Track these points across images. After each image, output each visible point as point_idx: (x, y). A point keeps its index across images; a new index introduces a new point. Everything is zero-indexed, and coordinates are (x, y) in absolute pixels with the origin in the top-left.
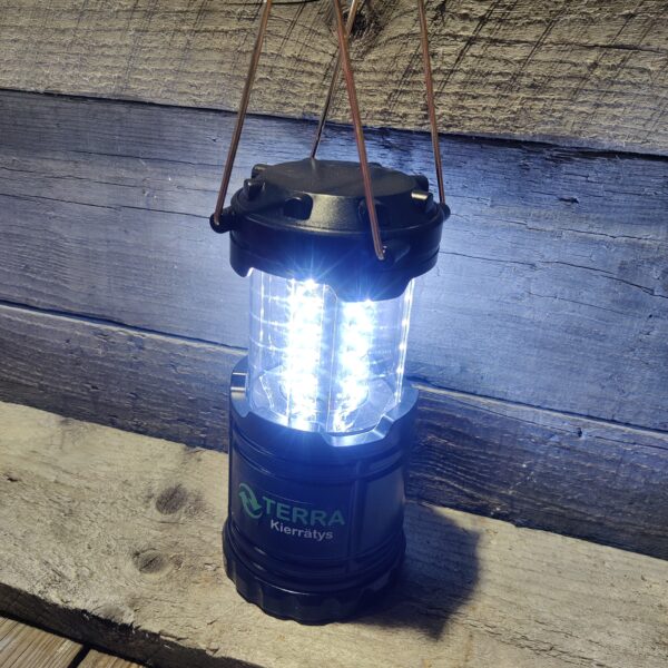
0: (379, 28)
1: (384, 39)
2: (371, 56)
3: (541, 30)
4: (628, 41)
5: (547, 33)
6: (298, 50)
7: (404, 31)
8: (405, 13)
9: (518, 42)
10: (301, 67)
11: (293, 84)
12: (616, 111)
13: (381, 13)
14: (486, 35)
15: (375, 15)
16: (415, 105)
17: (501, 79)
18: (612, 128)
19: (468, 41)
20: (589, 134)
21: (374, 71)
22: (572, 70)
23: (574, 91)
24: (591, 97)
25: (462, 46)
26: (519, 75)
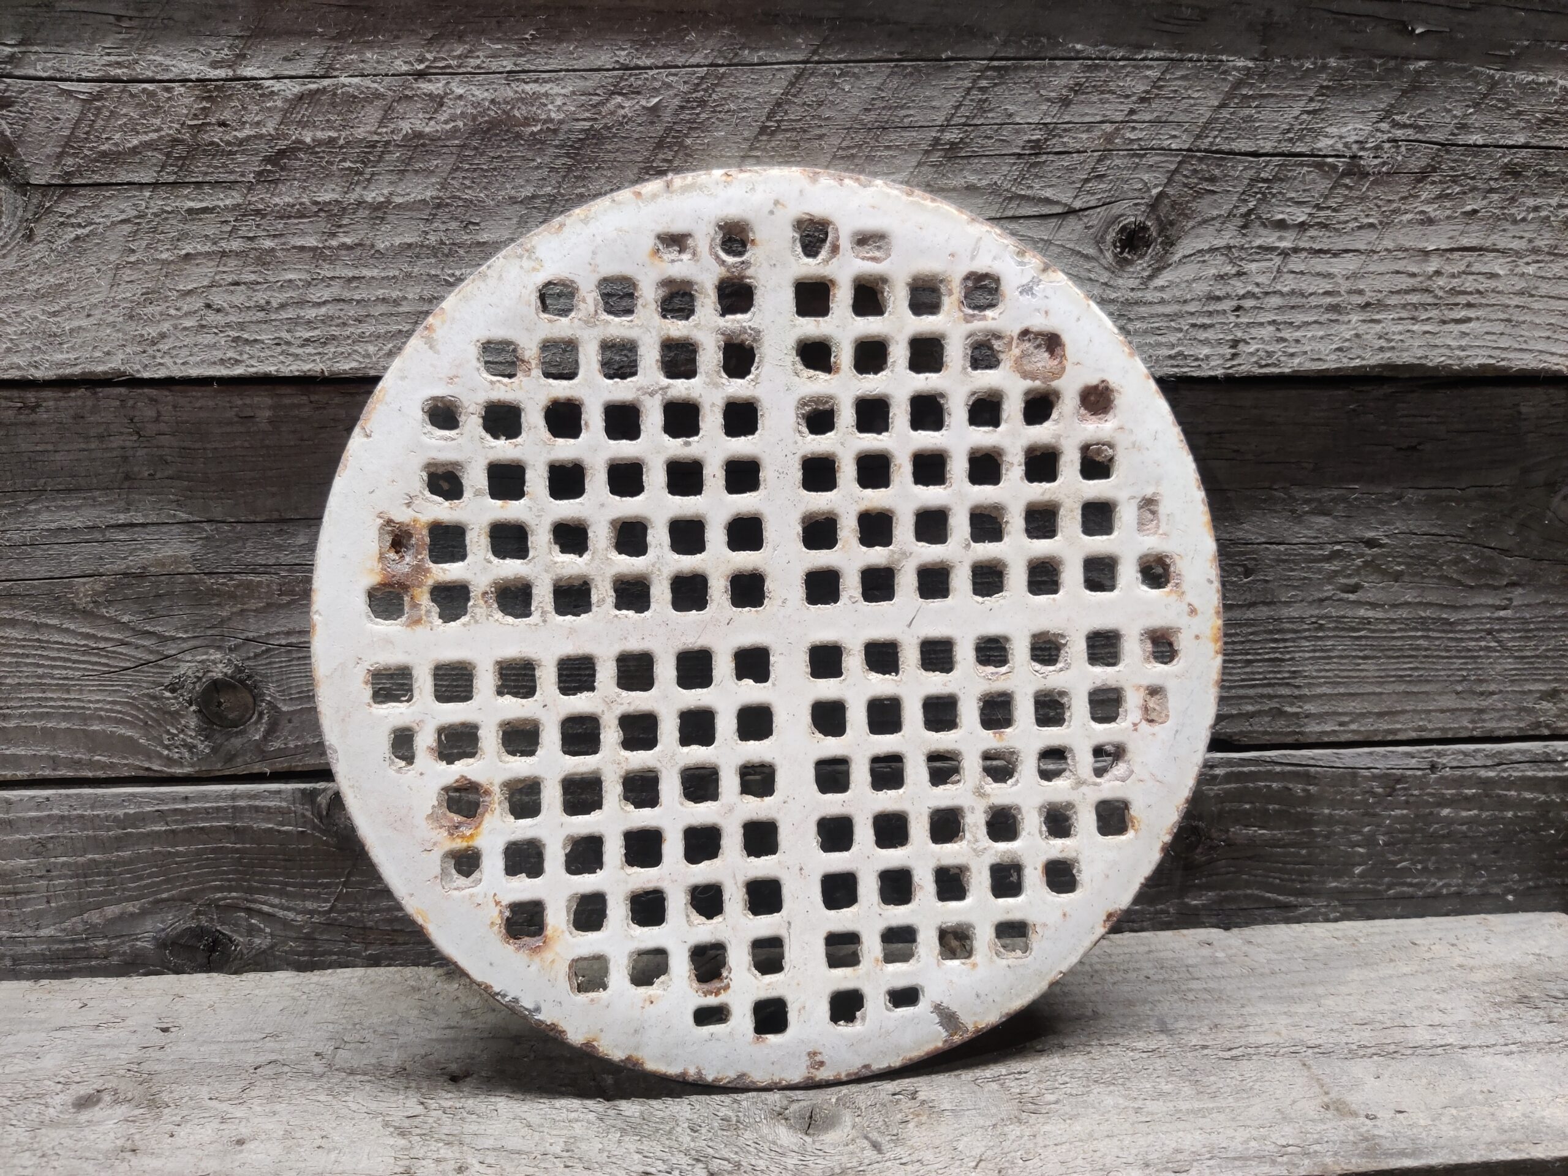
0: (1170, 243)
1: (1176, 258)
2: (1159, 282)
3: (1372, 235)
4: (1474, 243)
5: (1380, 238)
7: (1205, 246)
8: (1205, 221)
9: (1347, 251)
12: (1464, 327)
13: (1172, 224)
14: (1307, 245)
15: (1164, 226)
16: (1219, 342)
17: (1329, 300)
18: (1462, 348)
19: (1285, 254)
20: (1436, 359)
21: (1162, 301)
22: (1411, 282)
23: (1415, 307)
24: (1434, 313)
25: (1278, 260)
26: (1350, 292)
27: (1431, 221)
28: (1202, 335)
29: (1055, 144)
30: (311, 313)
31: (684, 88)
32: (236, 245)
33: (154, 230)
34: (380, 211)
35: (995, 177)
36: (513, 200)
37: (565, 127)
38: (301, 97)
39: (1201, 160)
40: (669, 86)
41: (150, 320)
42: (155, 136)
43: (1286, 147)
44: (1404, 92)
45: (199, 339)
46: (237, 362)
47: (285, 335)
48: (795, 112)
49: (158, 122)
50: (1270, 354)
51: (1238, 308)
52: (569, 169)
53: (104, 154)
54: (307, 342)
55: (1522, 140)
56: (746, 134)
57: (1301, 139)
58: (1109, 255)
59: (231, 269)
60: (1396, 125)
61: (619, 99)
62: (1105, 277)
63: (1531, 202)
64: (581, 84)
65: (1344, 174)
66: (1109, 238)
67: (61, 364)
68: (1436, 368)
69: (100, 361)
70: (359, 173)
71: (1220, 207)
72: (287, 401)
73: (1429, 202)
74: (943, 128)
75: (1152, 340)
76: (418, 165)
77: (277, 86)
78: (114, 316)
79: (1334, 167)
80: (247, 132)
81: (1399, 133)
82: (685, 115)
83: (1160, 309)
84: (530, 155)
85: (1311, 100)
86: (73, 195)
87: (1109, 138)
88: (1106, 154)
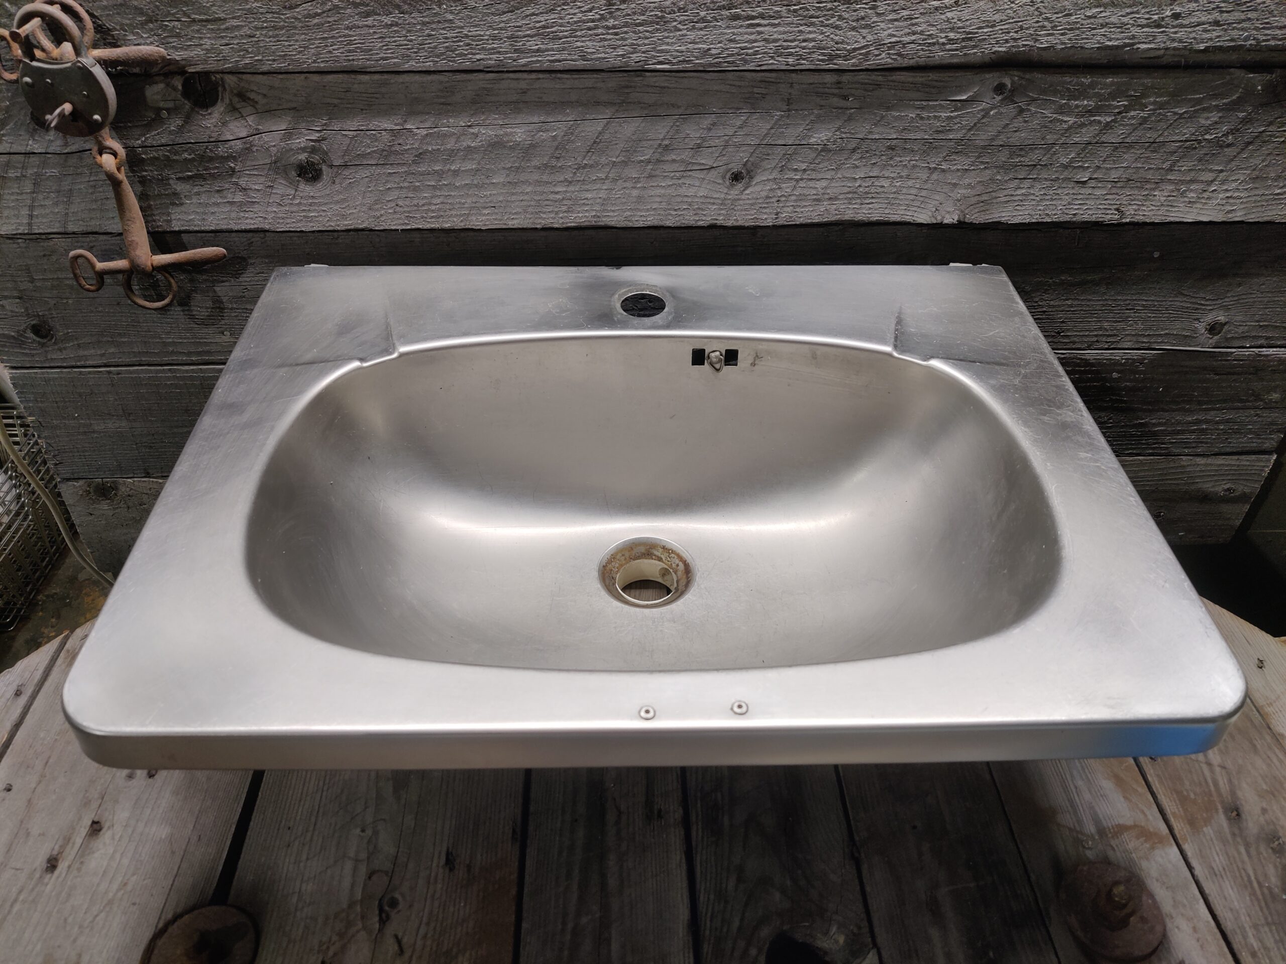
0: (751, 178)
1: (754, 183)
2: (747, 192)
3: (833, 173)
4: (875, 174)
5: (836, 174)
6: (706, 192)
7: (765, 179)
8: (765, 170)
9: (822, 179)
10: (708, 200)
11: (702, 210)
12: (870, 206)
13: (752, 171)
14: (806, 177)
15: (748, 172)
16: (771, 213)
17: (815, 197)
18: (869, 214)
19: (797, 181)
20: (860, 217)
21: (748, 199)
22: (849, 189)
23: (850, 199)
24: (858, 201)
25: (794, 183)
26: (823, 194)
27: (857, 167)
28: (765, 211)
29: (706, 144)
30: (433, 207)
31: (565, 129)
32: (406, 184)
33: (377, 180)
34: (456, 173)
35: (683, 157)
36: (504, 168)
37: (522, 143)
38: (427, 135)
39: (763, 148)
40: (560, 128)
41: (377, 210)
42: (376, 149)
43: (798, 142)
44: (845, 121)
45: (395, 216)
46: (408, 224)
47: (425, 215)
48: (606, 136)
49: (377, 144)
50: (791, 217)
51: (778, 201)
52: (524, 157)
53: (359, 155)
54: (432, 217)
55: (895, 137)
56: (589, 144)
57: (804, 139)
58: (728, 183)
59: (404, 193)
60: (842, 132)
61: (541, 133)
62: (726, 191)
63: (898, 159)
64: (527, 128)
65: (821, 151)
66: (727, 177)
67: (346, 225)
68: (859, 221)
69: (360, 224)
70: (448, 160)
71: (771, 164)
72: (425, 236)
73: (855, 160)
74: (662, 140)
75: (744, 213)
76: (470, 157)
77: (418, 131)
78: (364, 209)
79: (817, 149)
80: (408, 147)
81: (844, 136)
82: (566, 138)
83: (748, 202)
84: (509, 153)
85: (808, 125)
86: (348, 169)
87: (727, 141)
88: (725, 146)
